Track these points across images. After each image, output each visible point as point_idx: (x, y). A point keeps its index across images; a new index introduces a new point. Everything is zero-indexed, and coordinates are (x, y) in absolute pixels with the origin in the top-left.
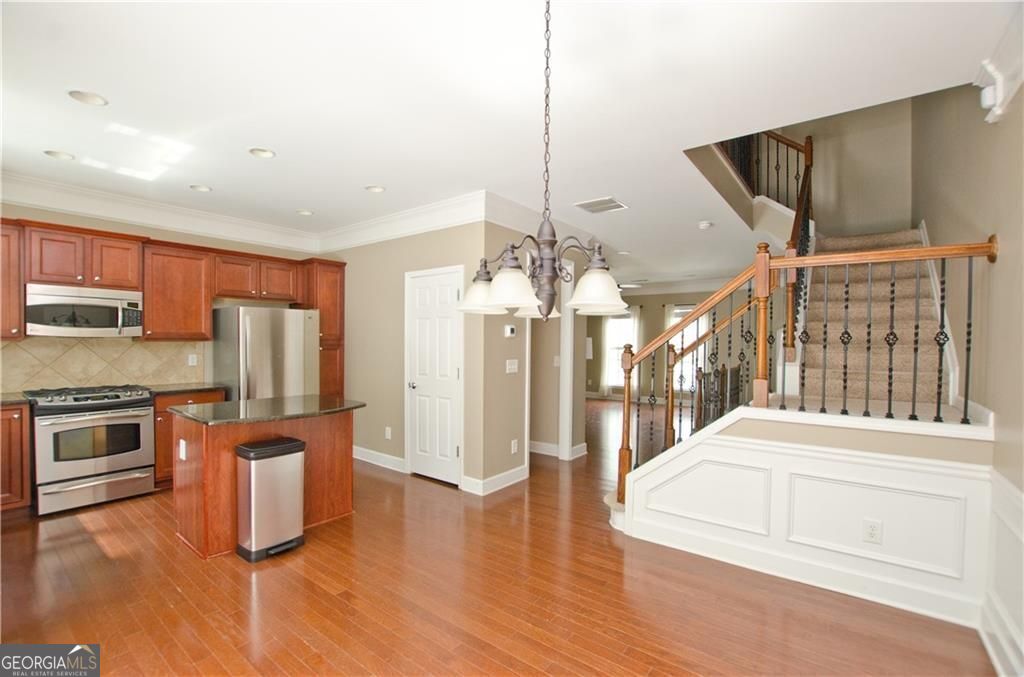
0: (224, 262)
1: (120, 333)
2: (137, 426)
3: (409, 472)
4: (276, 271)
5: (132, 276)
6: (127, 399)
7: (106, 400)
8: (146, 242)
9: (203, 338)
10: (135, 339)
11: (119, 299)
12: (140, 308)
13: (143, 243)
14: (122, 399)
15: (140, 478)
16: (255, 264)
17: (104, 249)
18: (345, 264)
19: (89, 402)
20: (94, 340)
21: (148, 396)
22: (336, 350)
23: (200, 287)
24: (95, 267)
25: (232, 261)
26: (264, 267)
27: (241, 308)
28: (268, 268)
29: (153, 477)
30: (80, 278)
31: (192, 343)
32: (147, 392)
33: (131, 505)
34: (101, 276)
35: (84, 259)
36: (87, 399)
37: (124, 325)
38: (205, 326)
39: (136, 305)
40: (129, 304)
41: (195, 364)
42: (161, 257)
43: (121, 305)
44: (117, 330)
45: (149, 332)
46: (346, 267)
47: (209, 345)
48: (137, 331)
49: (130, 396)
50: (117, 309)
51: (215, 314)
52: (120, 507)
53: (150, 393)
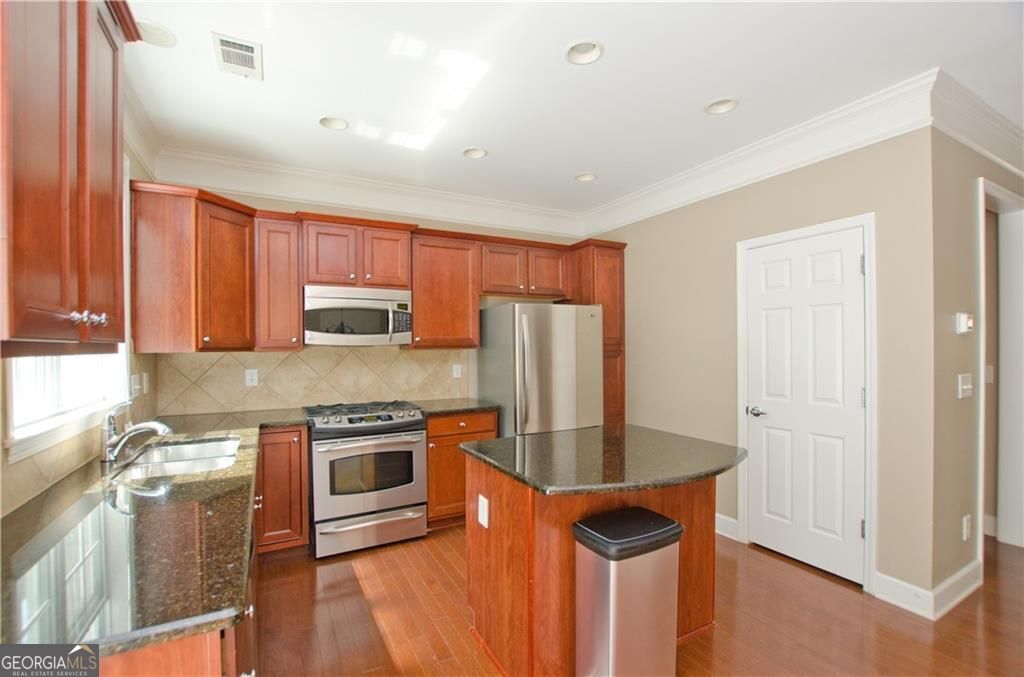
0: (491, 252)
1: (390, 340)
2: (410, 454)
3: (746, 542)
4: (545, 260)
5: (402, 274)
6: (400, 420)
7: (379, 423)
8: (415, 231)
9: (469, 345)
10: (402, 347)
11: (388, 299)
12: (409, 311)
13: (412, 233)
14: (396, 421)
15: (411, 520)
16: (521, 252)
17: (375, 241)
18: (624, 245)
19: (363, 424)
20: (364, 349)
21: (420, 417)
22: (616, 357)
23: (468, 284)
24: (366, 263)
25: (499, 250)
26: (532, 255)
27: (517, 305)
28: (536, 257)
29: (425, 517)
30: (352, 276)
31: (456, 351)
32: (418, 411)
33: (401, 550)
34: (372, 274)
35: (356, 255)
36: (362, 419)
37: (394, 332)
38: (472, 332)
39: (405, 307)
40: (400, 306)
41: (459, 376)
42: (428, 248)
43: (391, 307)
44: (388, 336)
45: (417, 339)
46: (626, 250)
47: (472, 353)
48: (405, 337)
49: (402, 417)
50: (387, 312)
51: (482, 314)
52: (390, 553)
53: (422, 412)
